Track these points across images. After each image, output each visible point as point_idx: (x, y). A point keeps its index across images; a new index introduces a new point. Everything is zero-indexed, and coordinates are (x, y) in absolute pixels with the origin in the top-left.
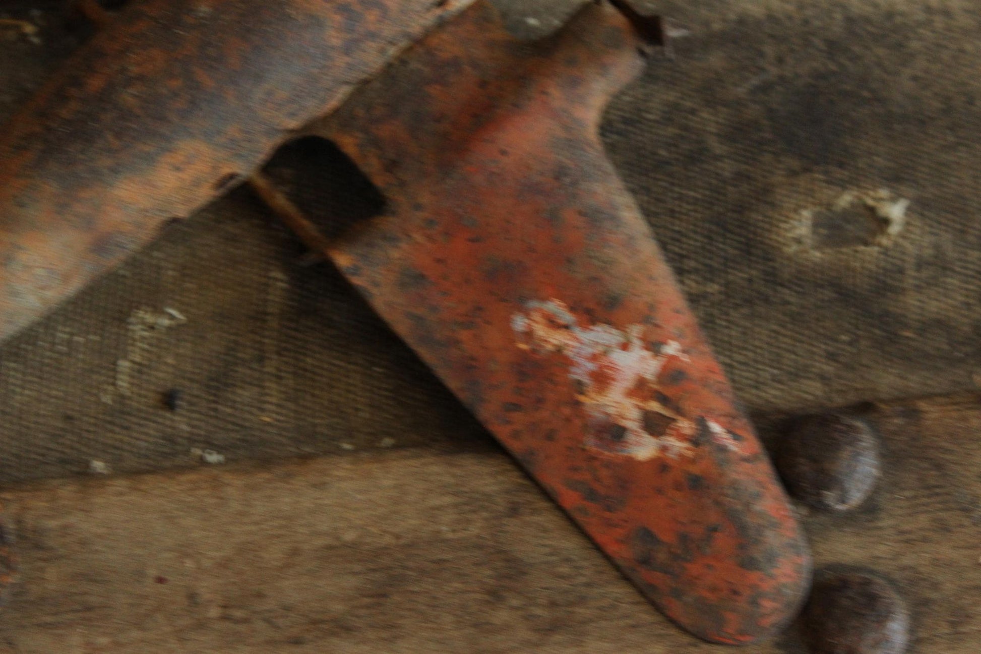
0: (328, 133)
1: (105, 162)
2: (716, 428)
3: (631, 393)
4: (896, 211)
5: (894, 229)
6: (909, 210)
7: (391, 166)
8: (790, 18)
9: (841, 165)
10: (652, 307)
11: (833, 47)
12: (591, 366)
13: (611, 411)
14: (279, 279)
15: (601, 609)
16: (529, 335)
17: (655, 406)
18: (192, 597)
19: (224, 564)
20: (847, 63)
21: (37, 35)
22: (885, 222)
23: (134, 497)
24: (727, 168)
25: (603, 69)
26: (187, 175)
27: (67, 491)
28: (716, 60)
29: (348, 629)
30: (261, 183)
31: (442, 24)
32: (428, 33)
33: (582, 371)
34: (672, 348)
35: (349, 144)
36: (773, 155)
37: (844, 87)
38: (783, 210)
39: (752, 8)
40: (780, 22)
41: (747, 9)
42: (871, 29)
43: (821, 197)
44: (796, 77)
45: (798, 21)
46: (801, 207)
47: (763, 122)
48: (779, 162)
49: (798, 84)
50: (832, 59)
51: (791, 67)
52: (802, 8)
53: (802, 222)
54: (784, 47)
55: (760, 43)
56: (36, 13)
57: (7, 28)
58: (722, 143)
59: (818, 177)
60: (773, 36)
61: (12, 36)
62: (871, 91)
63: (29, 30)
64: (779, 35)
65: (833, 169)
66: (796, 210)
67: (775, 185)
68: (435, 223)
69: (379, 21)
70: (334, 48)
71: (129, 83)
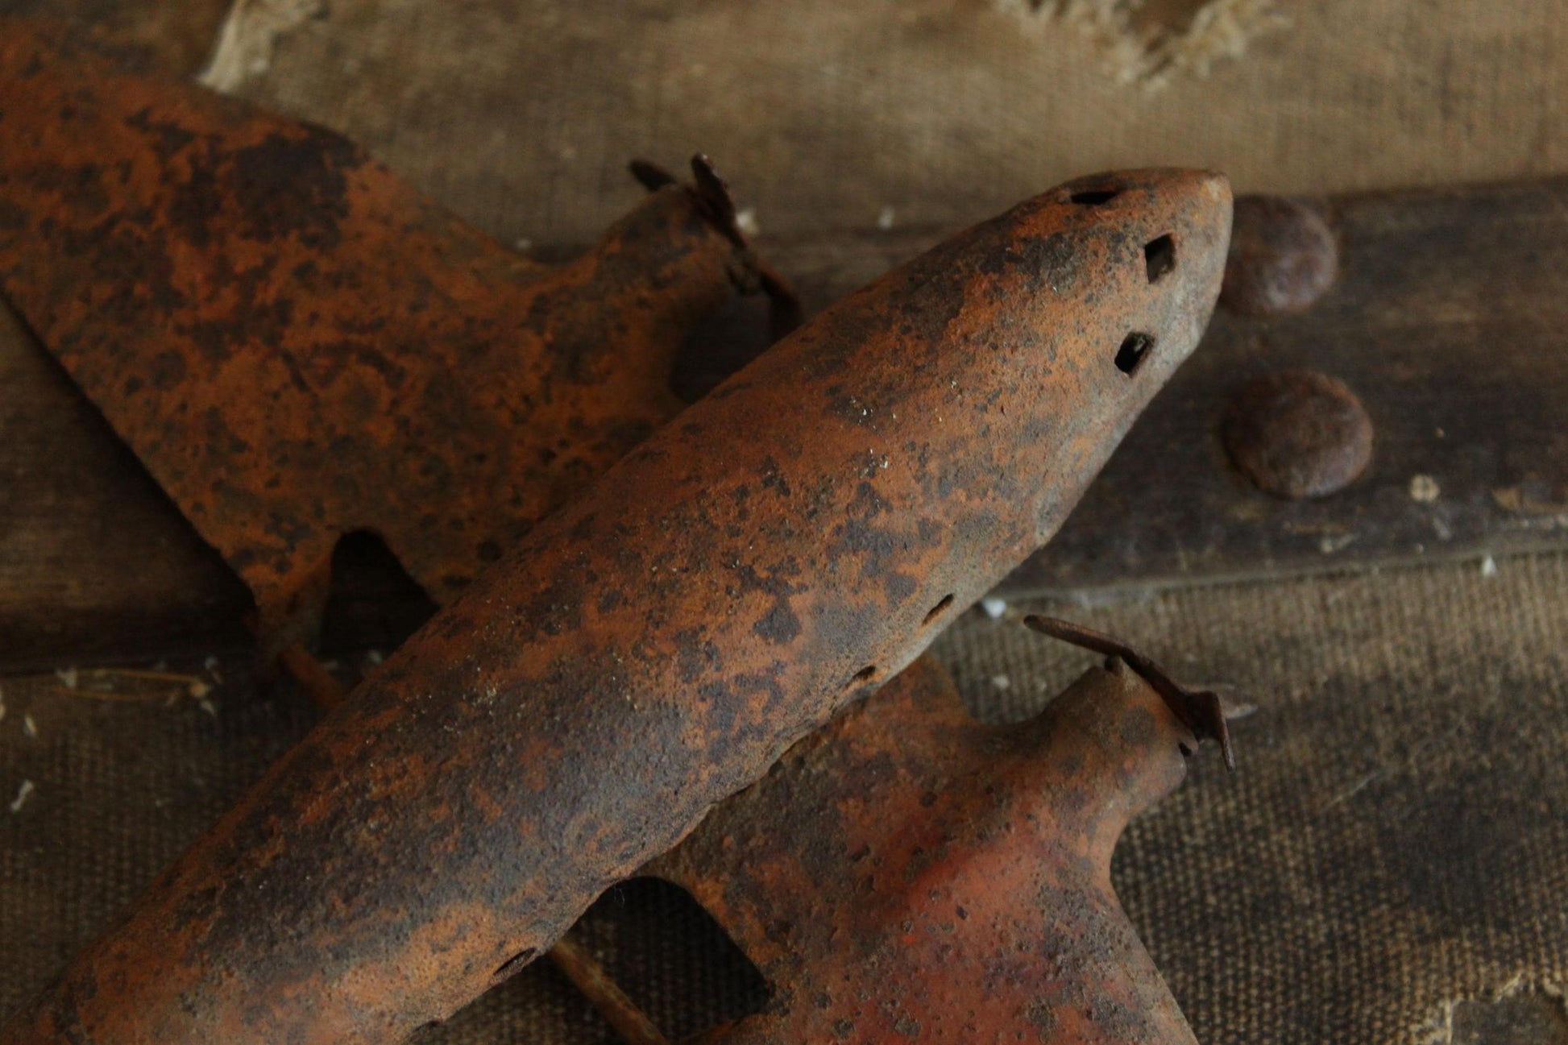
0: (680, 876)
1: (326, 939)
7: (779, 931)
8: (1416, 681)
9: (1504, 926)
11: (1484, 727)
20: (1510, 756)
21: (210, 696)
24: (1318, 928)
25: (1123, 778)
26: (456, 957)
28: (1297, 748)
30: (568, 951)
31: (861, 702)
32: (839, 717)
35: (711, 894)
36: (1395, 907)
37: (1505, 795)
38: (1413, 1000)
39: (1355, 663)
40: (1400, 686)
41: (1347, 664)
42: (1546, 699)
43: (1471, 977)
44: (1427, 777)
45: (1428, 683)
46: (1441, 996)
47: (1376, 851)
48: (1404, 918)
49: (1430, 788)
50: (1485, 747)
51: (1419, 761)
52: (1434, 663)
53: (1442, 1018)
54: (1407, 728)
55: (1370, 720)
56: (210, 663)
57: (166, 686)
58: (1309, 885)
59: (1467, 944)
60: (1389, 709)
61: (172, 698)
62: (1550, 802)
63: (200, 689)
64: (1399, 707)
65: (1491, 931)
66: (1434, 999)
67: (1398, 956)
68: (848, 1026)
69: (767, 709)
70: (697, 753)
71: (365, 813)
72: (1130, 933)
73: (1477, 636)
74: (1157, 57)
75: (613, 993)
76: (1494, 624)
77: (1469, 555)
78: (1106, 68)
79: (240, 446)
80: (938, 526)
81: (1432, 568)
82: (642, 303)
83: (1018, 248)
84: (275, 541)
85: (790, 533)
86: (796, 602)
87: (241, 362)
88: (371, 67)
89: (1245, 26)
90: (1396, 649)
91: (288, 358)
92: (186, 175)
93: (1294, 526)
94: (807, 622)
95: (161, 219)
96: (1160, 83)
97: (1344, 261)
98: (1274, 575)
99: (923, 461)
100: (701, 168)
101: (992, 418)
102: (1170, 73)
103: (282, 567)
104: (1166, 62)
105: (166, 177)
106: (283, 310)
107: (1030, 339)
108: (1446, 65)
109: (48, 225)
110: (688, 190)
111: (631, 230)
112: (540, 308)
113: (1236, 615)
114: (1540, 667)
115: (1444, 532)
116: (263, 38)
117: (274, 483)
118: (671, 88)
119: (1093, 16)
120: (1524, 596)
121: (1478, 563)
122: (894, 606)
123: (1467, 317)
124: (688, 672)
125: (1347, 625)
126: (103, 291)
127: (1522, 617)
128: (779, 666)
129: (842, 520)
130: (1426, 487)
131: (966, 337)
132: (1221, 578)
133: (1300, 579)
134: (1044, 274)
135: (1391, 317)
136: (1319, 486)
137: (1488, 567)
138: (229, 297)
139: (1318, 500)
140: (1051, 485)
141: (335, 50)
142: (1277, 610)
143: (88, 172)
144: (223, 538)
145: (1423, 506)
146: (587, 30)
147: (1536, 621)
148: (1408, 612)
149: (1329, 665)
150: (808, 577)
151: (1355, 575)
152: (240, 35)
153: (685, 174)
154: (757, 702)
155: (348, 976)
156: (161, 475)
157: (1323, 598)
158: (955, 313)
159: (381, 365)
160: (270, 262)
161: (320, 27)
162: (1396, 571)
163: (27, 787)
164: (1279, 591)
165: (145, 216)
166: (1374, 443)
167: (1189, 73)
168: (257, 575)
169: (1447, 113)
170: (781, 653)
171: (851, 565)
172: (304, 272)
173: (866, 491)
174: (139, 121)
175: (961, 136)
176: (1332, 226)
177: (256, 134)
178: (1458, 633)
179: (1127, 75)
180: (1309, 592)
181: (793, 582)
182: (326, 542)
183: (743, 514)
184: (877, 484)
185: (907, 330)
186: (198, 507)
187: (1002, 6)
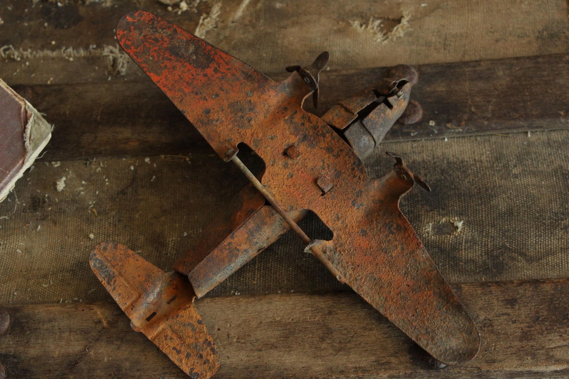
4: (460, 224)
5: (459, 230)
6: (464, 223)
8: (430, 162)
9: (443, 209)
11: (443, 171)
15: (356, 345)
18: (228, 335)
19: (239, 325)
20: (447, 177)
21: (189, 161)
22: (457, 228)
23: (212, 304)
29: (276, 347)
36: (422, 205)
37: (446, 184)
38: (424, 223)
39: (418, 158)
40: (426, 163)
41: (416, 158)
42: (456, 166)
43: (436, 219)
44: (430, 180)
45: (432, 162)
46: (429, 222)
47: (419, 195)
48: (423, 207)
49: (431, 183)
50: (443, 175)
51: (429, 177)
52: (434, 158)
53: (429, 226)
54: (427, 171)
55: (420, 169)
56: (190, 154)
57: (181, 158)
58: (405, 201)
59: (436, 213)
60: (424, 167)
61: (182, 161)
62: (455, 186)
63: (188, 159)
64: (426, 167)
65: (441, 210)
66: (428, 223)
67: (422, 215)
73: (443, 153)
74: (385, 37)
76: (446, 151)
77: (442, 137)
78: (375, 39)
81: (435, 140)
88: (225, 37)
89: (404, 30)
90: (426, 156)
93: (405, 130)
96: (386, 42)
97: (419, 78)
98: (402, 140)
102: (388, 40)
104: (387, 38)
108: (446, 39)
113: (394, 148)
114: (455, 159)
115: (436, 132)
116: (204, 31)
118: (286, 42)
119: (373, 28)
120: (453, 146)
121: (444, 139)
123: (444, 89)
125: (417, 150)
127: (452, 150)
130: (432, 123)
132: (391, 141)
133: (408, 141)
135: (428, 89)
136: (410, 122)
137: (446, 140)
139: (411, 125)
141: (218, 34)
142: (403, 147)
145: (432, 126)
146: (269, 31)
147: (455, 151)
148: (429, 148)
149: (412, 158)
151: (419, 141)
152: (199, 31)
157: (412, 145)
161: (215, 29)
162: (427, 140)
163: (154, 177)
164: (403, 144)
166: (422, 114)
167: (392, 40)
169: (445, 49)
175: (344, 52)
176: (417, 71)
178: (439, 153)
179: (379, 40)
180: (409, 144)
187: (354, 26)
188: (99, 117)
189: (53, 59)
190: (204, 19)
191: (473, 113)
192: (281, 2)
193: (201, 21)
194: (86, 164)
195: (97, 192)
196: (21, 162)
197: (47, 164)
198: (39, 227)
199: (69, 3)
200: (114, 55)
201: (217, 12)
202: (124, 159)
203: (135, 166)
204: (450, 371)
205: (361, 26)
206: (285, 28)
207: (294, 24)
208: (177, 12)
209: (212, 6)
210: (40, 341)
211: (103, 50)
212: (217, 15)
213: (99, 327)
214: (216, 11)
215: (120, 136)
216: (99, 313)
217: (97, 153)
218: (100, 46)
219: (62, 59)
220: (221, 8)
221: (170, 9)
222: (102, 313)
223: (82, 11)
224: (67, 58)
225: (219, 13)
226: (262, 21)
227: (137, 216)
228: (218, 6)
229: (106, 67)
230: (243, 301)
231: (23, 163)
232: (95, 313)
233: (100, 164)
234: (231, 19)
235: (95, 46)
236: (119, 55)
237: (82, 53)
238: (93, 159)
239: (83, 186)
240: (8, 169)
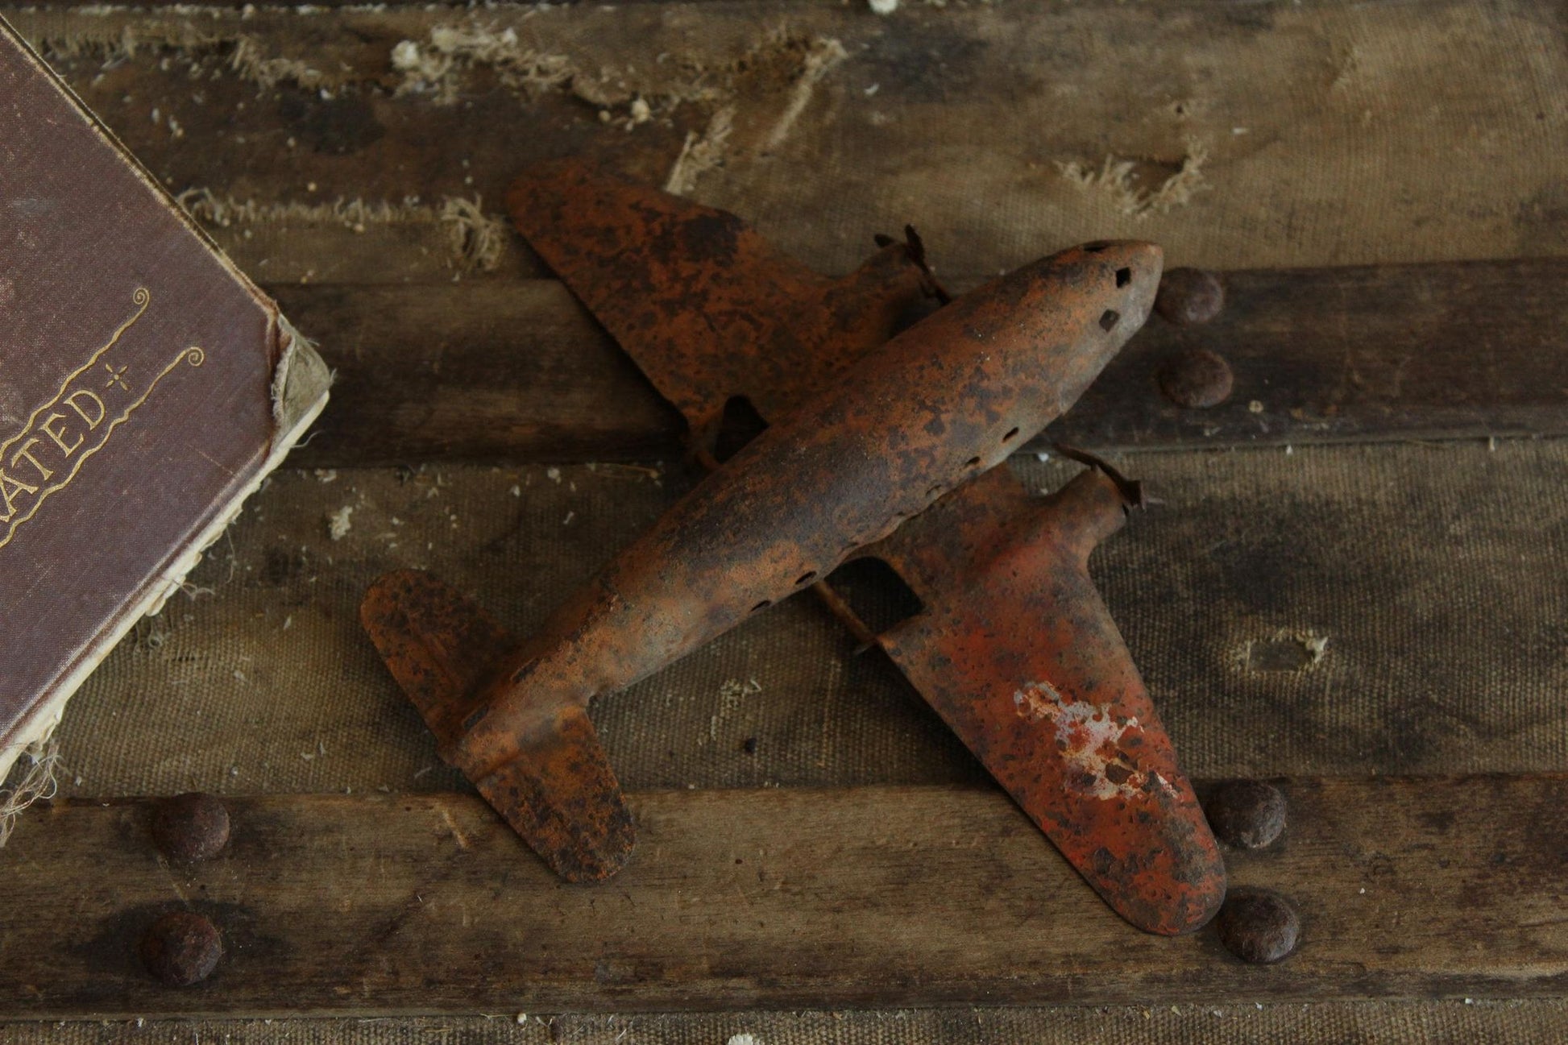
0: (884, 555)
1: (725, 551)
2: (1162, 780)
3: (1098, 752)
4: (1320, 646)
5: (1317, 659)
6: (1329, 646)
8: (1248, 501)
9: (1280, 611)
10: (1120, 692)
11: (1280, 523)
12: (1072, 731)
13: (1085, 763)
14: (836, 666)
15: (1067, 904)
16: (1025, 706)
17: (1117, 761)
18: (761, 875)
19: (787, 854)
20: (1291, 536)
21: (659, 478)
22: (1312, 653)
23: (722, 803)
24: (1190, 608)
25: (1095, 518)
26: (781, 567)
27: (672, 797)
28: (1187, 528)
29: (876, 905)
30: (826, 591)
31: (974, 479)
32: (962, 486)
33: (1064, 733)
34: (1133, 722)
35: (898, 564)
36: (1227, 600)
37: (1287, 554)
38: (1232, 640)
39: (1219, 491)
40: (1240, 503)
41: (1215, 493)
42: (1312, 512)
43: (1261, 632)
44: (1250, 544)
45: (1255, 502)
46: (1245, 638)
47: (1221, 575)
48: (1232, 605)
49: (1251, 549)
50: (1280, 532)
51: (1246, 536)
52: (1258, 493)
53: (1245, 649)
54: (1242, 522)
55: (1224, 517)
56: (660, 463)
57: (638, 472)
58: (1188, 589)
59: (1261, 618)
60: (1234, 513)
61: (641, 479)
62: (1309, 558)
63: (654, 475)
64: (1239, 512)
65: (1274, 613)
66: (1242, 641)
67: (1227, 622)
68: (959, 622)
69: (928, 467)
70: (894, 483)
71: (745, 497)
72: (1094, 591)
73: (1281, 482)
74: (1144, 203)
75: (849, 612)
76: (1289, 476)
77: (1278, 444)
78: (1117, 207)
79: (682, 356)
80: (1011, 390)
81: (1262, 449)
82: (878, 296)
83: (1057, 269)
84: (697, 398)
85: (943, 387)
86: (944, 417)
87: (684, 318)
88: (745, 191)
89: (1189, 188)
90: (1240, 486)
91: (706, 316)
92: (658, 231)
93: (1191, 421)
94: (948, 427)
95: (646, 251)
96: (1144, 215)
97: (1227, 301)
98: (1182, 448)
99: (1006, 358)
100: (910, 231)
101: (1039, 342)
102: (1150, 210)
103: (701, 409)
104: (1149, 205)
105: (649, 233)
106: (704, 295)
107: (1058, 308)
108: (1291, 215)
109: (589, 254)
110: (903, 246)
111: (875, 262)
112: (829, 296)
113: (1163, 467)
114: (1310, 497)
115: (1265, 429)
116: (693, 173)
117: (698, 372)
118: (897, 207)
119: (1113, 181)
120: (1306, 465)
121: (1284, 447)
122: (989, 426)
123: (1285, 329)
124: (893, 445)
125: (1217, 474)
126: (617, 285)
127: (1304, 475)
128: (934, 447)
129: (967, 382)
130: (1257, 406)
131: (1029, 305)
132: (1155, 448)
133: (1196, 451)
134: (1068, 279)
135: (1248, 328)
136: (1203, 401)
137: (1289, 450)
138: (679, 287)
139: (1203, 409)
140: (1066, 380)
141: (728, 182)
142: (1183, 465)
143: (610, 230)
144: (672, 395)
145: (1255, 415)
146: (854, 178)
147: (1311, 477)
148: (1248, 469)
149: (1206, 492)
150: (950, 407)
151: (1223, 451)
152: (682, 172)
153: (902, 238)
154: (924, 462)
155: (733, 569)
156: (644, 369)
157: (1206, 461)
158: (1024, 294)
159: (751, 320)
160: (700, 272)
161: (721, 169)
162: (1244, 449)
163: (571, 514)
164: (1185, 457)
165: (638, 251)
166: (1233, 385)
167: (1159, 211)
168: (690, 412)
169: (1289, 237)
170: (935, 440)
171: (971, 403)
172: (715, 277)
173: (978, 369)
174: (635, 207)
175: (1042, 236)
176: (1222, 285)
177: (693, 214)
178: (1271, 480)
179: (1128, 211)
180: (1199, 458)
181: (943, 408)
182: (721, 401)
183: (921, 377)
184: (983, 367)
185: (1002, 301)
186: (661, 382)
187: (1066, 175)
188: (436, 366)
189: (312, 225)
190: (693, 144)
191: (1357, 387)
192: (883, 112)
193: (686, 148)
194: (401, 478)
195: (430, 546)
196: (261, 450)
197: (305, 475)
198: (289, 621)
199: (348, 93)
200: (469, 221)
201: (725, 128)
202: (495, 470)
203: (522, 487)
204: (1292, 969)
205: (1084, 174)
206: (894, 172)
207: (918, 164)
208: (625, 123)
209: (712, 114)
210: (305, 876)
211: (443, 207)
212: (723, 135)
213: (447, 849)
214: (721, 126)
215: (490, 412)
216: (446, 816)
217: (432, 452)
218: (431, 199)
219: (334, 227)
220: (735, 120)
221: (605, 116)
222: (455, 818)
223: (383, 112)
224: (348, 224)
225: (729, 130)
226: (836, 155)
227: (530, 603)
228: (727, 113)
229: (448, 249)
230: (796, 800)
231: (267, 454)
232: (438, 816)
233: (435, 478)
234: (758, 146)
235: (416, 199)
236: (482, 221)
237: (387, 213)
238: (418, 466)
239: (394, 528)
240: (234, 464)
